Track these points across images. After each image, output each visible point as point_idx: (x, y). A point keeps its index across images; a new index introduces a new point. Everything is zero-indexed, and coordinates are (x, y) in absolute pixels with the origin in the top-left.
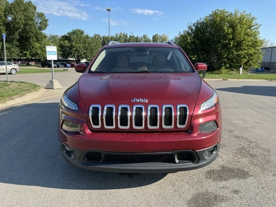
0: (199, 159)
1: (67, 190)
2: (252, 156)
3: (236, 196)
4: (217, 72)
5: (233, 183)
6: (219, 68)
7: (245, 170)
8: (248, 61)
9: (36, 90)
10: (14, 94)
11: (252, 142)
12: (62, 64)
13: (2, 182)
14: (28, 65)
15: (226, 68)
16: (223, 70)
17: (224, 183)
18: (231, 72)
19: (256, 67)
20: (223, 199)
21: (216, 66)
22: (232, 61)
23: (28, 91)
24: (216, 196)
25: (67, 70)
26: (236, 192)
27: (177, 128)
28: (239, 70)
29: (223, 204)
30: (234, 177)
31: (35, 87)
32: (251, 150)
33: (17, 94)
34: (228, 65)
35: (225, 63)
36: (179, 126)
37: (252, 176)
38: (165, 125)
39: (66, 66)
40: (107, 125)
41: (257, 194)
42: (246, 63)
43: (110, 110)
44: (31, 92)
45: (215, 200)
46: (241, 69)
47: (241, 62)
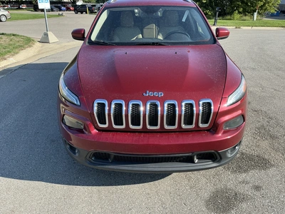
0: (221, 158)
1: (74, 187)
2: (273, 137)
3: (258, 193)
4: (229, 17)
5: (253, 176)
6: (231, 13)
7: (266, 157)
8: (264, 4)
9: (30, 46)
10: (6, 53)
11: (271, 119)
12: (56, 7)
13: (2, 176)
14: (19, 8)
15: (239, 13)
16: (236, 15)
17: (244, 175)
18: (244, 18)
19: (273, 11)
20: (244, 199)
21: (228, 11)
22: (247, 4)
23: (21, 47)
24: (236, 194)
25: (62, 15)
26: (257, 188)
27: (199, 127)
28: (253, 15)
29: (244, 205)
30: (254, 167)
31: (28, 42)
32: (271, 129)
33: (9, 52)
34: (241, 10)
35: (238, 7)
36: (201, 125)
37: (273, 166)
38: (185, 124)
39: (60, 10)
40: (116, 124)
41: (280, 191)
42: (261, 7)
43: (119, 106)
44: (25, 48)
45: (236, 199)
46: (256, 14)
47: (256, 5)
